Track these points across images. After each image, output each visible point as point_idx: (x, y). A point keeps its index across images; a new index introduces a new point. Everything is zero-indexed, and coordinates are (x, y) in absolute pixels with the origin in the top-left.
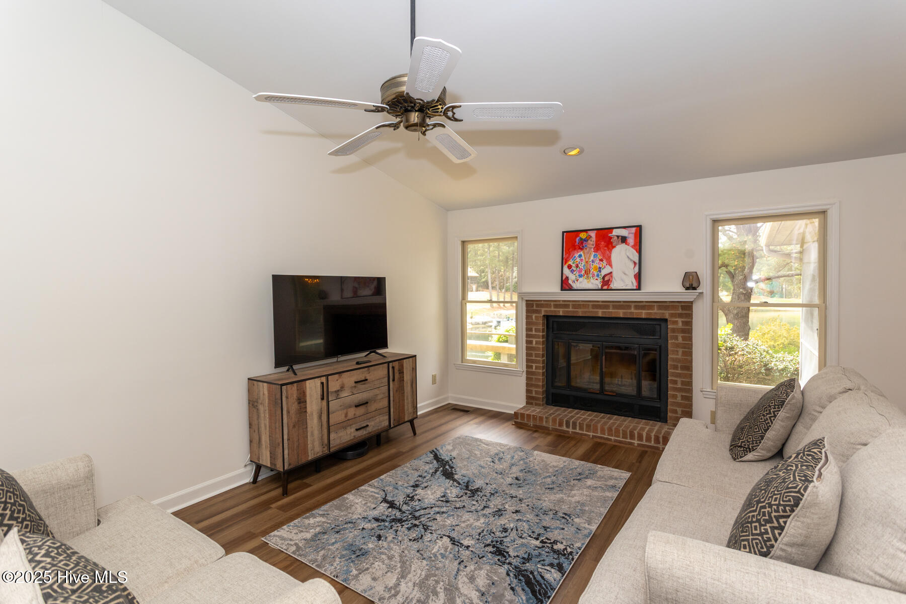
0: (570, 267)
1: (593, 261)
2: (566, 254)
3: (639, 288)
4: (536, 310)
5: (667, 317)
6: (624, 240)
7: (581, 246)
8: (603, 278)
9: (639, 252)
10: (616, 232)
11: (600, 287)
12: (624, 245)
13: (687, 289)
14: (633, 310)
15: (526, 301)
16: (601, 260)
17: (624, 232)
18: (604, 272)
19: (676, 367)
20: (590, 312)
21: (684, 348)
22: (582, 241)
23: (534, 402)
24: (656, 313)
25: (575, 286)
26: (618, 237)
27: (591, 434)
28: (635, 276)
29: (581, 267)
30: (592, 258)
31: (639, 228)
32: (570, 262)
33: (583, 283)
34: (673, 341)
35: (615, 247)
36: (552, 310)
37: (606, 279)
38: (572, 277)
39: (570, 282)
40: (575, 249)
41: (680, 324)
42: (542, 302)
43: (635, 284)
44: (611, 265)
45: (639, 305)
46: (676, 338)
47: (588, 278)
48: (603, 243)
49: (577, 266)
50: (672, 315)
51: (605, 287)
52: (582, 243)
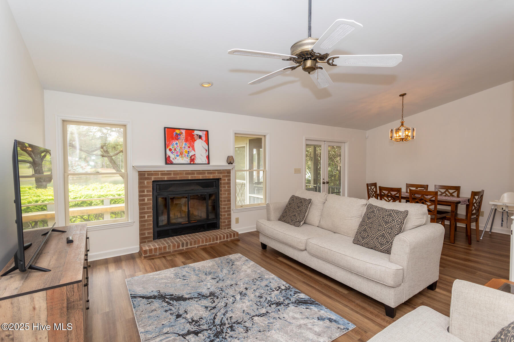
0: (170, 150)
1: (184, 147)
2: (167, 142)
3: (209, 164)
4: (148, 178)
5: (221, 177)
6: (200, 137)
7: (177, 137)
8: (191, 157)
9: (208, 144)
10: (196, 132)
11: (189, 163)
12: (201, 139)
13: (229, 164)
14: (206, 175)
15: (139, 172)
16: (189, 147)
17: (200, 133)
18: (191, 154)
19: (225, 201)
20: (184, 177)
21: (228, 191)
22: (178, 135)
23: (147, 240)
24: (216, 176)
25: (174, 162)
26: (197, 135)
27: (196, 246)
28: (207, 157)
29: (177, 150)
30: (184, 145)
31: (207, 131)
32: (171, 147)
33: (179, 160)
34: (224, 189)
35: (196, 140)
36: (160, 177)
37: (192, 158)
38: (172, 156)
39: (171, 159)
40: (173, 139)
41: (226, 180)
42: (152, 172)
43: (207, 161)
44: (194, 150)
45: (210, 172)
46: (225, 187)
47: (182, 157)
48: (189, 137)
49: (175, 150)
50: (224, 176)
51: (192, 163)
52: (177, 136)
